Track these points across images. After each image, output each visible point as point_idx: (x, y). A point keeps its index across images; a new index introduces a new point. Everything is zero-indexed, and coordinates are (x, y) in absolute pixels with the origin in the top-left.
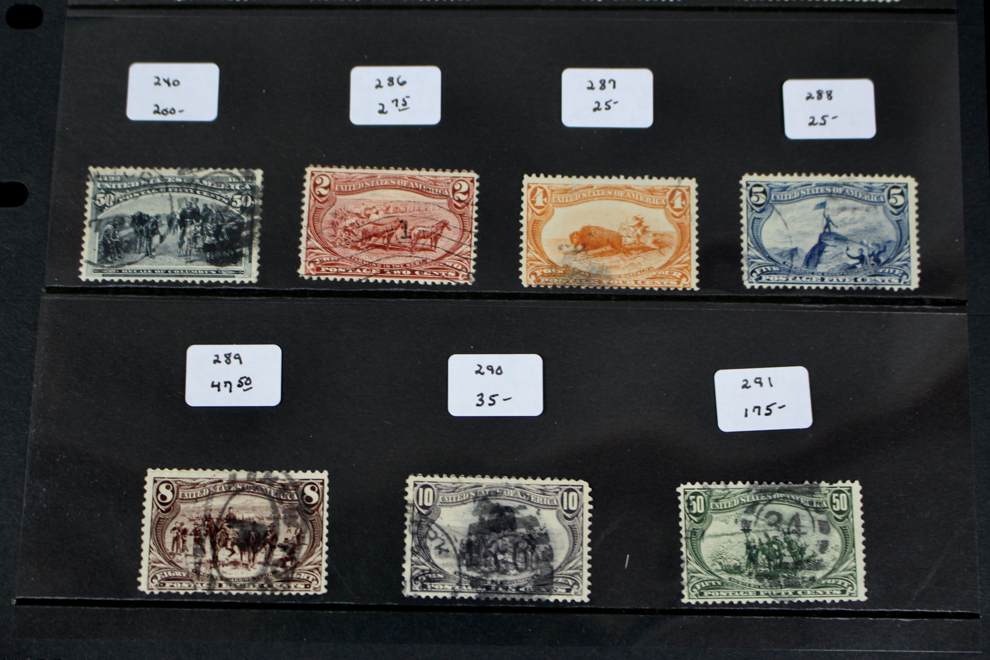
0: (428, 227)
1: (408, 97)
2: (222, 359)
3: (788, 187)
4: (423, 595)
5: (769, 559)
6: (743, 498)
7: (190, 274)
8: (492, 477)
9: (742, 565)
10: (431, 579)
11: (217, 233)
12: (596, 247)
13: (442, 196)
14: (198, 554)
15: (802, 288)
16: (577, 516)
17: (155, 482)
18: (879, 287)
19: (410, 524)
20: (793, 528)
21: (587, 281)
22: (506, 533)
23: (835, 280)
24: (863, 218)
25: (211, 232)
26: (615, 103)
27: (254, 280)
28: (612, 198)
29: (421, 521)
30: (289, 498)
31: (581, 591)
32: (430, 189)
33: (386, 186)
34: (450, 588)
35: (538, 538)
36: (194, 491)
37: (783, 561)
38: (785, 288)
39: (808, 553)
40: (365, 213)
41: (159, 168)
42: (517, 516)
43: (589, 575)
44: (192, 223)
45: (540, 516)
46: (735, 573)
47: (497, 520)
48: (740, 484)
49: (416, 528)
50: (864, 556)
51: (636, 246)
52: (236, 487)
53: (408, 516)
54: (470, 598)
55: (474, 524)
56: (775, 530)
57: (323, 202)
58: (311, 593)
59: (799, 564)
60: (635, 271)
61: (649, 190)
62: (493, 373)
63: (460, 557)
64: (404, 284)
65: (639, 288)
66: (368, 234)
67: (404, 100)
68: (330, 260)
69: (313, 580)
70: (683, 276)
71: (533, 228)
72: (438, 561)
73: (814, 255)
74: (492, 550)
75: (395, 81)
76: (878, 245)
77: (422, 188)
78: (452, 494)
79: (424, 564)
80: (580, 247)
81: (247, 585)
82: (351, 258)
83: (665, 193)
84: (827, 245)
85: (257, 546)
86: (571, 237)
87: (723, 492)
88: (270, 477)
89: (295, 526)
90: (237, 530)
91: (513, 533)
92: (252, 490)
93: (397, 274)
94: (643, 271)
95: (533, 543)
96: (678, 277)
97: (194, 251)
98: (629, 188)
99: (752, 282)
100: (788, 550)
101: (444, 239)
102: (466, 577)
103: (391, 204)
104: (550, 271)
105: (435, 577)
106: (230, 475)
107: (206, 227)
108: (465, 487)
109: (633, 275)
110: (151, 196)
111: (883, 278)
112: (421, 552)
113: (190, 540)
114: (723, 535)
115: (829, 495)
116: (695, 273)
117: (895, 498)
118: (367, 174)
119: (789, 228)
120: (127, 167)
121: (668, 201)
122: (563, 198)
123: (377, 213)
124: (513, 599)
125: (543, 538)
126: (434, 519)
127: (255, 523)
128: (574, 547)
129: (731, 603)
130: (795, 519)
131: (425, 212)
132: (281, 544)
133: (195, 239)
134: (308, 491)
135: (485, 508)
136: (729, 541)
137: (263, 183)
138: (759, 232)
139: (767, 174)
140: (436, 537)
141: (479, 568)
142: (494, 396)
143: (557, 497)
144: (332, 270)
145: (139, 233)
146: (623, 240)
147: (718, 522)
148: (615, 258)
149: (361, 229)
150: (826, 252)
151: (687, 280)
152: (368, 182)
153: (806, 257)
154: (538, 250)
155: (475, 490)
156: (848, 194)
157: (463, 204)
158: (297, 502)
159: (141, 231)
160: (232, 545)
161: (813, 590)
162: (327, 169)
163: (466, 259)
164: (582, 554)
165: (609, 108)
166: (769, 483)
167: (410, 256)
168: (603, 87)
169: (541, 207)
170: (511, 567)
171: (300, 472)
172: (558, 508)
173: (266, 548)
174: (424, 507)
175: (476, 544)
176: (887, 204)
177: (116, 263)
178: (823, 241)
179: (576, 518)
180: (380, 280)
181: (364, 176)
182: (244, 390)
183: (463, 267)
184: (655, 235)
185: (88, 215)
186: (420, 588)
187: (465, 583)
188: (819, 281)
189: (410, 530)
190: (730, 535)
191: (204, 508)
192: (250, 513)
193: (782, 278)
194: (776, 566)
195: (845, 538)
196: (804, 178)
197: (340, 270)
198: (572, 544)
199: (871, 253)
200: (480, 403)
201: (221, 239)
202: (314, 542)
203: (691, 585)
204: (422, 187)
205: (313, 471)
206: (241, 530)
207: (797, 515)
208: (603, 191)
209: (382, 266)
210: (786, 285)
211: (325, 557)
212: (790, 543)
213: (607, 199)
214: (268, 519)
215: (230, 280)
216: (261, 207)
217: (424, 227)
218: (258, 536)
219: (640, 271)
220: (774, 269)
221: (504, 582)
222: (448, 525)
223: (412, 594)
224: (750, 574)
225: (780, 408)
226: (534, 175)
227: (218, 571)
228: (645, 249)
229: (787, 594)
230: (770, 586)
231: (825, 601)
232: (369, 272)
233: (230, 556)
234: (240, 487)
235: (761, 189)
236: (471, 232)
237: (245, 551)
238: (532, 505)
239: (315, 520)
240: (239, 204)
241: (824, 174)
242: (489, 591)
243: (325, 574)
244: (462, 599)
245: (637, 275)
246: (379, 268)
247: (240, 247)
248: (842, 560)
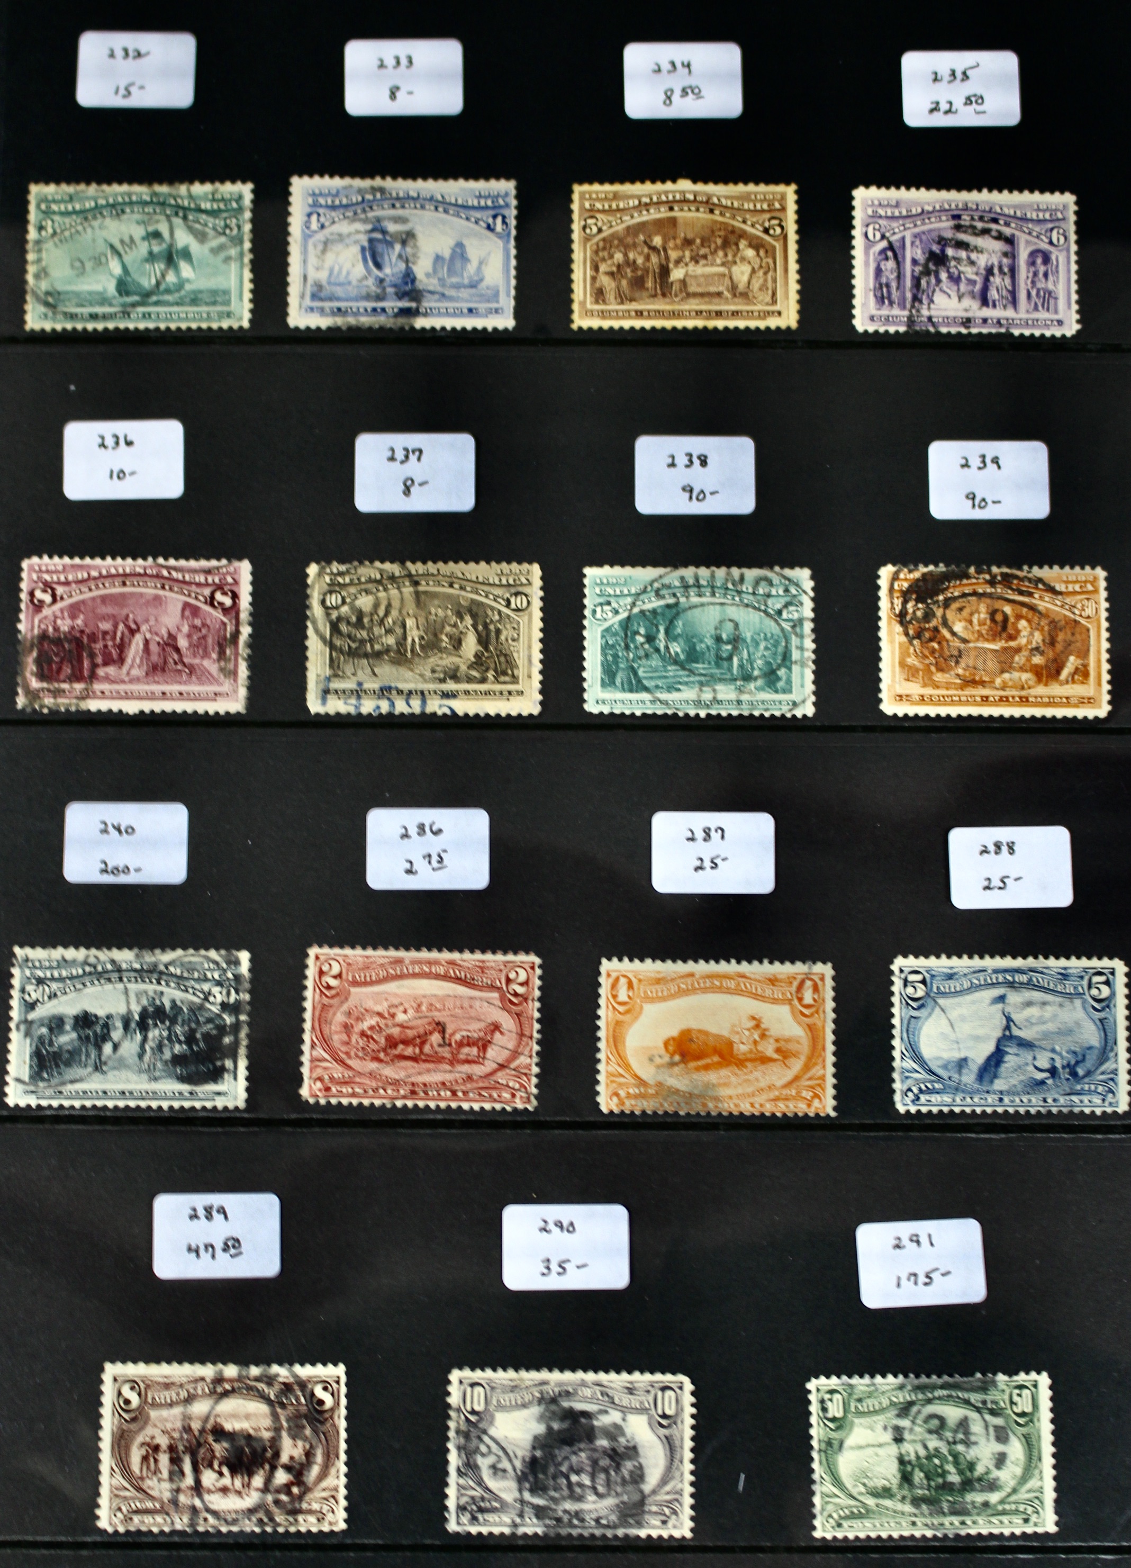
0: (475, 1031)
1: (445, 851)
2: (201, 1213)
3: (955, 974)
4: (474, 1530)
5: (928, 1477)
6: (895, 1397)
7: (155, 1095)
8: (562, 1371)
9: (893, 1486)
10: (484, 1508)
11: (190, 1039)
12: (698, 1057)
13: (492, 987)
14: (176, 1478)
15: (974, 1111)
16: (676, 1422)
17: (115, 1380)
18: (1076, 1110)
19: (455, 1434)
20: (960, 1436)
21: (687, 1103)
22: (582, 1446)
23: (1018, 1100)
24: (1055, 1016)
25: (182, 1038)
27: (241, 1104)
28: (719, 990)
29: (469, 1431)
30: (294, 1402)
31: (682, 1523)
32: (476, 978)
33: (417, 974)
34: (508, 1520)
35: (624, 1453)
36: (167, 1394)
37: (948, 1480)
38: (952, 1112)
39: (980, 1469)
40: (389, 1011)
41: (109, 948)
42: (596, 1423)
43: (692, 1501)
44: (156, 1025)
45: (626, 1423)
46: (884, 1497)
47: (568, 1430)
48: (890, 1377)
49: (463, 1441)
50: (1054, 1472)
51: (753, 1056)
52: (223, 1387)
53: (452, 1424)
54: (536, 1534)
55: (540, 1434)
56: (936, 1439)
57: (333, 997)
58: (326, 1529)
59: (968, 1485)
60: (750, 1090)
61: (770, 980)
62: (562, 1230)
63: (521, 1479)
64: (443, 1109)
65: (757, 1114)
66: (393, 1040)
67: (439, 856)
68: (344, 1077)
69: (328, 1511)
71: (614, 1032)
72: (491, 1483)
73: (991, 1067)
74: (564, 1469)
75: (427, 829)
76: (1075, 1053)
77: (466, 977)
78: (511, 1394)
79: (474, 1489)
80: (677, 1058)
81: (241, 1519)
82: (371, 1074)
84: (1007, 1053)
85: (253, 1466)
86: (666, 1044)
87: (868, 1389)
88: (268, 1374)
89: (303, 1440)
90: (226, 1445)
91: (592, 1446)
92: (245, 1391)
93: (433, 1095)
94: (762, 1089)
95: (617, 1459)
96: (809, 1097)
97: (159, 1065)
98: (744, 976)
99: (907, 1105)
100: (954, 1466)
101: (495, 1048)
102: (530, 1505)
103: (424, 1000)
104: (637, 1091)
105: (489, 1506)
106: (215, 1372)
107: (175, 1031)
108: (527, 1385)
109: (749, 1096)
110: (99, 988)
111: (1081, 1097)
112: (470, 1473)
113: (164, 1459)
114: (867, 1446)
115: (1008, 1392)
116: (831, 1092)
118: (391, 957)
119: (957, 1029)
120: (66, 946)
122: (655, 990)
123: (405, 1012)
124: (592, 1535)
125: (631, 1453)
126: (486, 1428)
127: (249, 1435)
128: (671, 1464)
129: (879, 1537)
130: (963, 1424)
131: (470, 1010)
132: (285, 1463)
133: (160, 1047)
134: (319, 1392)
135: (553, 1413)
136: (877, 1455)
137: (250, 970)
138: (917, 1035)
139: (927, 957)
140: (490, 1452)
141: (548, 1494)
142: (564, 1262)
143: (648, 1397)
144: (346, 1090)
145: (84, 1040)
147: (861, 1429)
148: (724, 1072)
149: (384, 1033)
150: (1006, 1062)
151: (821, 1102)
152: (392, 969)
153: (980, 1070)
154: (621, 1062)
155: (541, 1389)
156: (1036, 983)
157: (520, 998)
158: (305, 1407)
159: (88, 1038)
160: (220, 1465)
161: (987, 1519)
162: (337, 951)
163: (526, 1074)
164: (682, 1474)
165: (715, 866)
166: (928, 1376)
167: (451, 1072)
168: (708, 837)
169: (625, 1003)
170: (588, 1491)
171: (308, 1366)
172: (651, 1412)
173: (265, 1470)
174: (473, 1412)
175: (543, 1461)
176: (1087, 996)
177: (54, 1081)
178: (1002, 1047)
179: (674, 1425)
180: (410, 1104)
181: (387, 960)
182: (232, 1256)
183: (522, 1085)
184: (777, 1041)
185: (15, 1014)
186: (469, 1520)
187: (528, 1513)
188: (997, 1103)
189: (454, 1443)
190: (877, 1446)
191: (181, 1416)
192: (243, 1423)
193: (947, 1099)
194: (938, 1488)
195: (1029, 1448)
196: (977, 962)
197: (358, 1090)
198: (669, 1460)
199: (1065, 1062)
201: (195, 1048)
202: (328, 1460)
203: (826, 1514)
204: (465, 975)
205: (325, 1365)
206: (232, 1445)
207: (966, 1418)
208: (707, 980)
209: (413, 1084)
210: (953, 1108)
211: (343, 1480)
212: (956, 1456)
213: (714, 992)
214: (267, 1429)
215: (209, 1105)
216: (249, 1003)
217: (469, 1031)
218: (254, 1451)
219: (758, 1090)
220: (937, 1086)
221: (580, 1512)
222: (506, 1436)
223: (458, 1529)
224: (904, 1498)
225: (943, 1275)
226: (615, 960)
227: (203, 1501)
228: (765, 1060)
229: (952, 1524)
230: (931, 1514)
231: (1002, 1534)
232: (395, 1093)
234: (229, 1387)
235: (919, 977)
236: (531, 1037)
237: (237, 1473)
238: (616, 1409)
239: (328, 1431)
240: (219, 999)
241: (1003, 956)
242: (561, 1524)
243: (343, 1503)
244: (525, 1535)
245: (753, 1095)
246: (409, 1088)
247: (222, 1059)
248: (1024, 1478)
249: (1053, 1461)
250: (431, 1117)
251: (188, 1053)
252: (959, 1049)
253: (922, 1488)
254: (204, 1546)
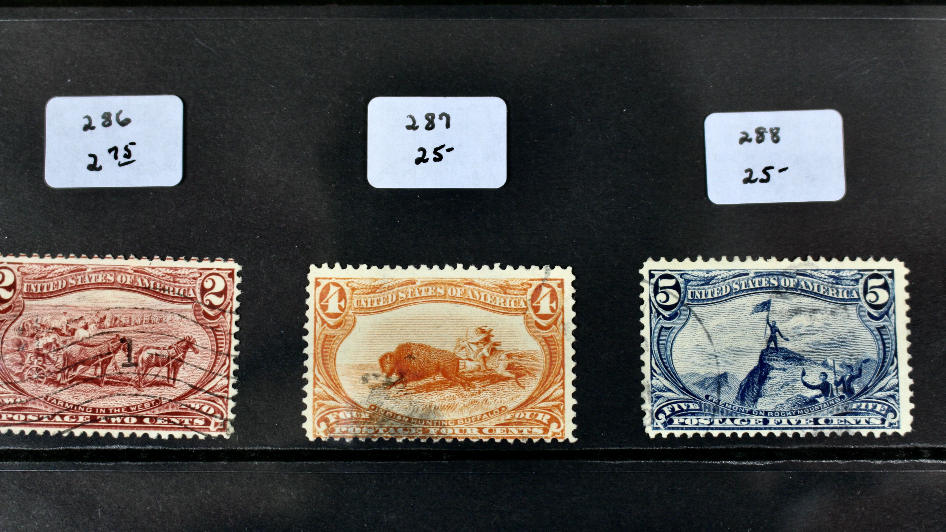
0: (164, 349)
1: (133, 144)
3: (713, 278)
12: (419, 377)
13: (185, 299)
15: (734, 435)
18: (852, 432)
21: (405, 429)
23: (785, 421)
24: (827, 325)
26: (449, 150)
28: (443, 299)
32: (167, 288)
33: (100, 284)
38: (709, 435)
40: (67, 327)
51: (481, 374)
57: (5, 311)
60: (478, 413)
61: (501, 287)
64: (127, 438)
65: (485, 440)
66: (72, 359)
67: (126, 149)
68: (15, 403)
70: (553, 419)
71: (323, 347)
73: (753, 384)
75: (113, 118)
76: (849, 366)
77: (155, 288)
80: (394, 377)
82: (46, 399)
83: (526, 290)
84: (773, 368)
86: (382, 361)
93: (116, 422)
94: (492, 412)
96: (545, 421)
98: (470, 283)
99: (658, 428)
101: (188, 367)
103: (107, 313)
104: (349, 416)
109: (476, 420)
111: (858, 418)
116: (571, 414)
118: (72, 265)
119: (715, 342)
121: (529, 302)
122: (369, 301)
123: (86, 327)
131: (159, 324)
138: (669, 349)
139: (681, 260)
144: (18, 417)
146: (461, 365)
148: (448, 393)
149: (62, 352)
150: (770, 378)
151: (559, 427)
152: (73, 279)
153: (741, 387)
154: (330, 383)
156: (804, 288)
157: (216, 310)
162: (11, 259)
163: (222, 397)
165: (439, 158)
167: (136, 395)
168: (430, 126)
169: (336, 315)
176: (863, 302)
178: (766, 362)
180: (90, 432)
181: (67, 268)
183: (217, 411)
184: (509, 356)
188: (761, 425)
193: (704, 421)
196: (737, 265)
197: (30, 417)
199: (839, 379)
204: (155, 284)
208: (430, 288)
209: (94, 410)
210: (710, 431)
213: (437, 301)
217: (158, 348)
219: (487, 414)
220: (692, 406)
226: (325, 265)
228: (495, 379)
232: (74, 420)
235: (672, 282)
236: (228, 355)
241: (767, 257)
245: (482, 419)
246: (89, 414)
250: (114, 446)
252: (717, 364)
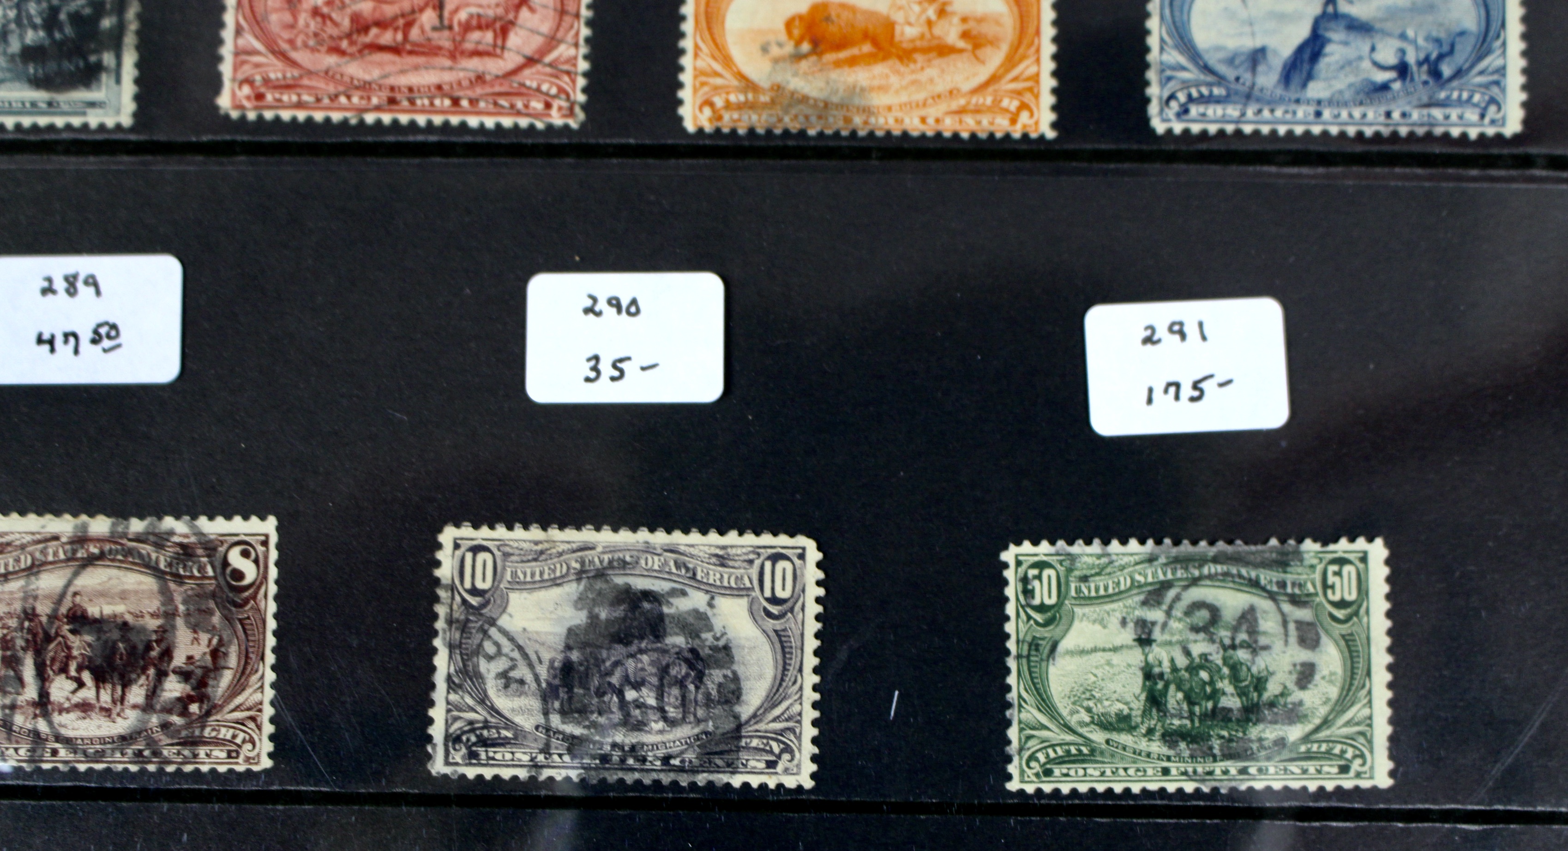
0: (489, 6)
2: (60, 285)
4: (471, 773)
5: (1190, 700)
6: (1140, 574)
8: (615, 530)
9: (1134, 713)
10: (488, 739)
11: (51, 22)
12: (839, 47)
14: (9, 689)
16: (792, 610)
18: (1438, 131)
19: (445, 626)
20: (1242, 636)
22: (643, 645)
23: (1344, 114)
25: (38, 21)
27: (126, 120)
29: (468, 621)
30: (196, 573)
31: (798, 766)
34: (526, 758)
35: (710, 656)
36: (1, 559)
37: (1220, 705)
38: (1239, 132)
39: (1272, 688)
42: (666, 610)
43: (815, 732)
45: (715, 611)
46: (1119, 730)
47: (624, 619)
48: (1133, 544)
49: (457, 635)
50: (1389, 694)
51: (925, 44)
52: (87, 550)
53: (441, 610)
54: (568, 779)
55: (578, 627)
56: (1204, 640)
58: (240, 768)
59: (1252, 712)
60: (920, 96)
62: (619, 311)
63: (547, 695)
64: (437, 127)
65: (929, 133)
66: (362, 21)
68: (284, 77)
69: (244, 741)
70: (1024, 106)
71: (707, 6)
72: (503, 702)
73: (1302, 62)
74: (615, 680)
76: (1438, 41)
78: (534, 564)
79: (473, 710)
80: (806, 47)
81: (109, 751)
82: (327, 73)
84: (1330, 40)
85: (131, 672)
86: (789, 25)
87: (1097, 562)
88: (157, 531)
89: (208, 631)
90: (88, 638)
91: (659, 645)
92: (120, 557)
93: (423, 105)
94: (939, 96)
95: (700, 666)
96: (1012, 108)
99: (1168, 120)
100: (1231, 683)
101: (521, 32)
102: (561, 737)
104: (742, 98)
105: (496, 736)
106: (76, 527)
107: (27, 11)
108: (560, 550)
109: (918, 105)
111: (1447, 111)
112: (468, 684)
114: (1095, 650)
115: (1320, 568)
116: (1049, 100)
117: (1457, 574)
124: (657, 783)
125: (720, 655)
126: (494, 616)
127: (125, 624)
128: (784, 674)
129: (1110, 791)
130: (1248, 617)
132: (180, 668)
133: (4, 35)
134: (235, 559)
135: (600, 593)
136: (1109, 663)
138: (1185, 12)
140: (499, 653)
141: (587, 719)
142: (621, 360)
143: (750, 571)
144: (288, 97)
147: (1085, 623)
148: (880, 69)
149: (348, 11)
150: (1326, 54)
151: (1032, 116)
153: (1285, 66)
154: (717, 54)
155: (581, 557)
158: (213, 582)
160: (80, 669)
161: (1281, 766)
163: (568, 73)
164: (801, 688)
166: (1194, 543)
167: (451, 69)
170: (653, 716)
171: (220, 520)
172: (753, 594)
173: (148, 677)
174: (474, 591)
175: (582, 669)
178: (1320, 31)
179: (789, 615)
180: (387, 118)
182: (105, 351)
183: (561, 90)
184: (964, 20)
186: (463, 758)
187: (557, 748)
188: (1311, 119)
189: (444, 639)
190: (1110, 650)
191: (21, 594)
192: (116, 604)
193: (1233, 111)
194: (1204, 716)
195: (1352, 657)
197: (306, 98)
198: (780, 668)
199: (1422, 56)
200: (593, 375)
201: (57, 35)
202: (246, 663)
203: (1026, 754)
205: (246, 518)
206: (98, 639)
207: (1252, 609)
209: (392, 89)
210: (1241, 126)
211: (270, 693)
212: (1235, 667)
214: (153, 615)
215: (76, 121)
217: (480, 6)
218: (132, 650)
219: (932, 98)
220: (1217, 91)
221: (638, 748)
222: (525, 629)
223: (448, 770)
224: (1150, 732)
225: (1221, 385)
227: (50, 723)
228: (944, 50)
229: (1225, 772)
230: (1192, 757)
231: (1305, 789)
232: (363, 102)
233: (74, 692)
234: (96, 551)
236: (577, 16)
237: (104, 681)
238: (699, 588)
239: (248, 618)
242: (607, 766)
243: (269, 729)
244: (551, 779)
245: (925, 104)
246: (385, 94)
247: (98, 51)
248: (1343, 703)
249: (1388, 677)
250: (420, 138)
251: (47, 42)
252: (1253, 34)
253: (1181, 718)
254: (50, 793)
